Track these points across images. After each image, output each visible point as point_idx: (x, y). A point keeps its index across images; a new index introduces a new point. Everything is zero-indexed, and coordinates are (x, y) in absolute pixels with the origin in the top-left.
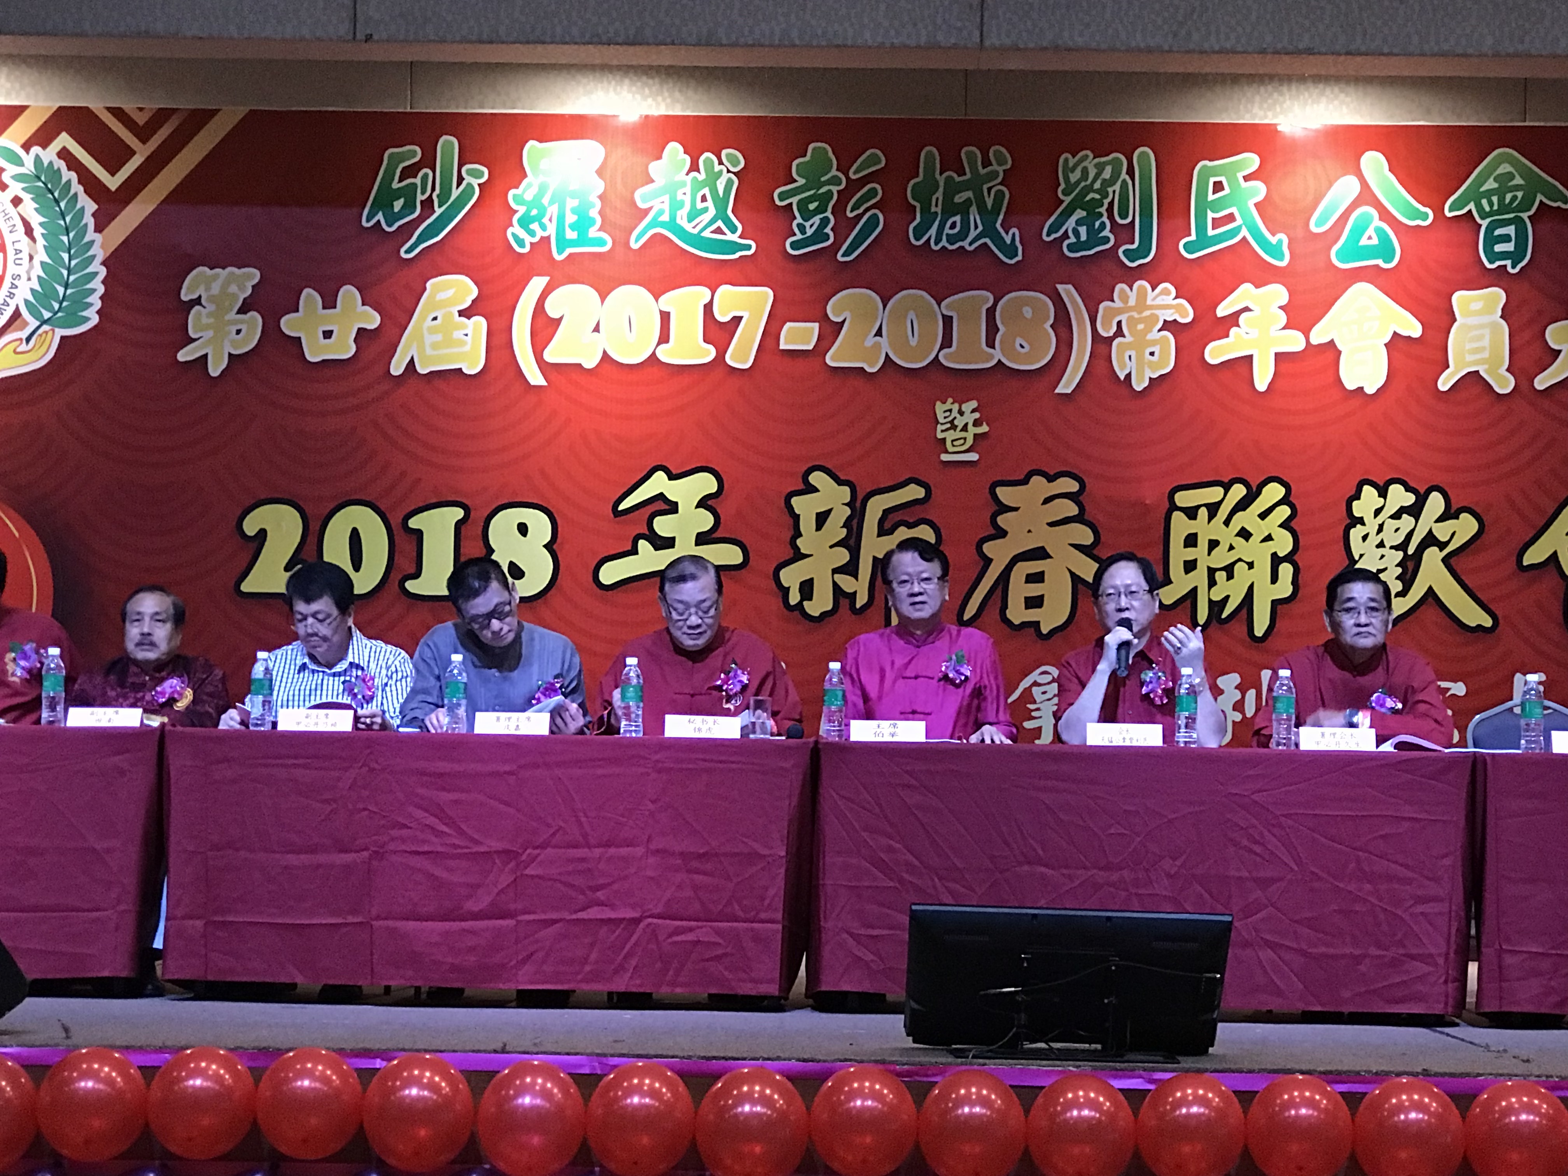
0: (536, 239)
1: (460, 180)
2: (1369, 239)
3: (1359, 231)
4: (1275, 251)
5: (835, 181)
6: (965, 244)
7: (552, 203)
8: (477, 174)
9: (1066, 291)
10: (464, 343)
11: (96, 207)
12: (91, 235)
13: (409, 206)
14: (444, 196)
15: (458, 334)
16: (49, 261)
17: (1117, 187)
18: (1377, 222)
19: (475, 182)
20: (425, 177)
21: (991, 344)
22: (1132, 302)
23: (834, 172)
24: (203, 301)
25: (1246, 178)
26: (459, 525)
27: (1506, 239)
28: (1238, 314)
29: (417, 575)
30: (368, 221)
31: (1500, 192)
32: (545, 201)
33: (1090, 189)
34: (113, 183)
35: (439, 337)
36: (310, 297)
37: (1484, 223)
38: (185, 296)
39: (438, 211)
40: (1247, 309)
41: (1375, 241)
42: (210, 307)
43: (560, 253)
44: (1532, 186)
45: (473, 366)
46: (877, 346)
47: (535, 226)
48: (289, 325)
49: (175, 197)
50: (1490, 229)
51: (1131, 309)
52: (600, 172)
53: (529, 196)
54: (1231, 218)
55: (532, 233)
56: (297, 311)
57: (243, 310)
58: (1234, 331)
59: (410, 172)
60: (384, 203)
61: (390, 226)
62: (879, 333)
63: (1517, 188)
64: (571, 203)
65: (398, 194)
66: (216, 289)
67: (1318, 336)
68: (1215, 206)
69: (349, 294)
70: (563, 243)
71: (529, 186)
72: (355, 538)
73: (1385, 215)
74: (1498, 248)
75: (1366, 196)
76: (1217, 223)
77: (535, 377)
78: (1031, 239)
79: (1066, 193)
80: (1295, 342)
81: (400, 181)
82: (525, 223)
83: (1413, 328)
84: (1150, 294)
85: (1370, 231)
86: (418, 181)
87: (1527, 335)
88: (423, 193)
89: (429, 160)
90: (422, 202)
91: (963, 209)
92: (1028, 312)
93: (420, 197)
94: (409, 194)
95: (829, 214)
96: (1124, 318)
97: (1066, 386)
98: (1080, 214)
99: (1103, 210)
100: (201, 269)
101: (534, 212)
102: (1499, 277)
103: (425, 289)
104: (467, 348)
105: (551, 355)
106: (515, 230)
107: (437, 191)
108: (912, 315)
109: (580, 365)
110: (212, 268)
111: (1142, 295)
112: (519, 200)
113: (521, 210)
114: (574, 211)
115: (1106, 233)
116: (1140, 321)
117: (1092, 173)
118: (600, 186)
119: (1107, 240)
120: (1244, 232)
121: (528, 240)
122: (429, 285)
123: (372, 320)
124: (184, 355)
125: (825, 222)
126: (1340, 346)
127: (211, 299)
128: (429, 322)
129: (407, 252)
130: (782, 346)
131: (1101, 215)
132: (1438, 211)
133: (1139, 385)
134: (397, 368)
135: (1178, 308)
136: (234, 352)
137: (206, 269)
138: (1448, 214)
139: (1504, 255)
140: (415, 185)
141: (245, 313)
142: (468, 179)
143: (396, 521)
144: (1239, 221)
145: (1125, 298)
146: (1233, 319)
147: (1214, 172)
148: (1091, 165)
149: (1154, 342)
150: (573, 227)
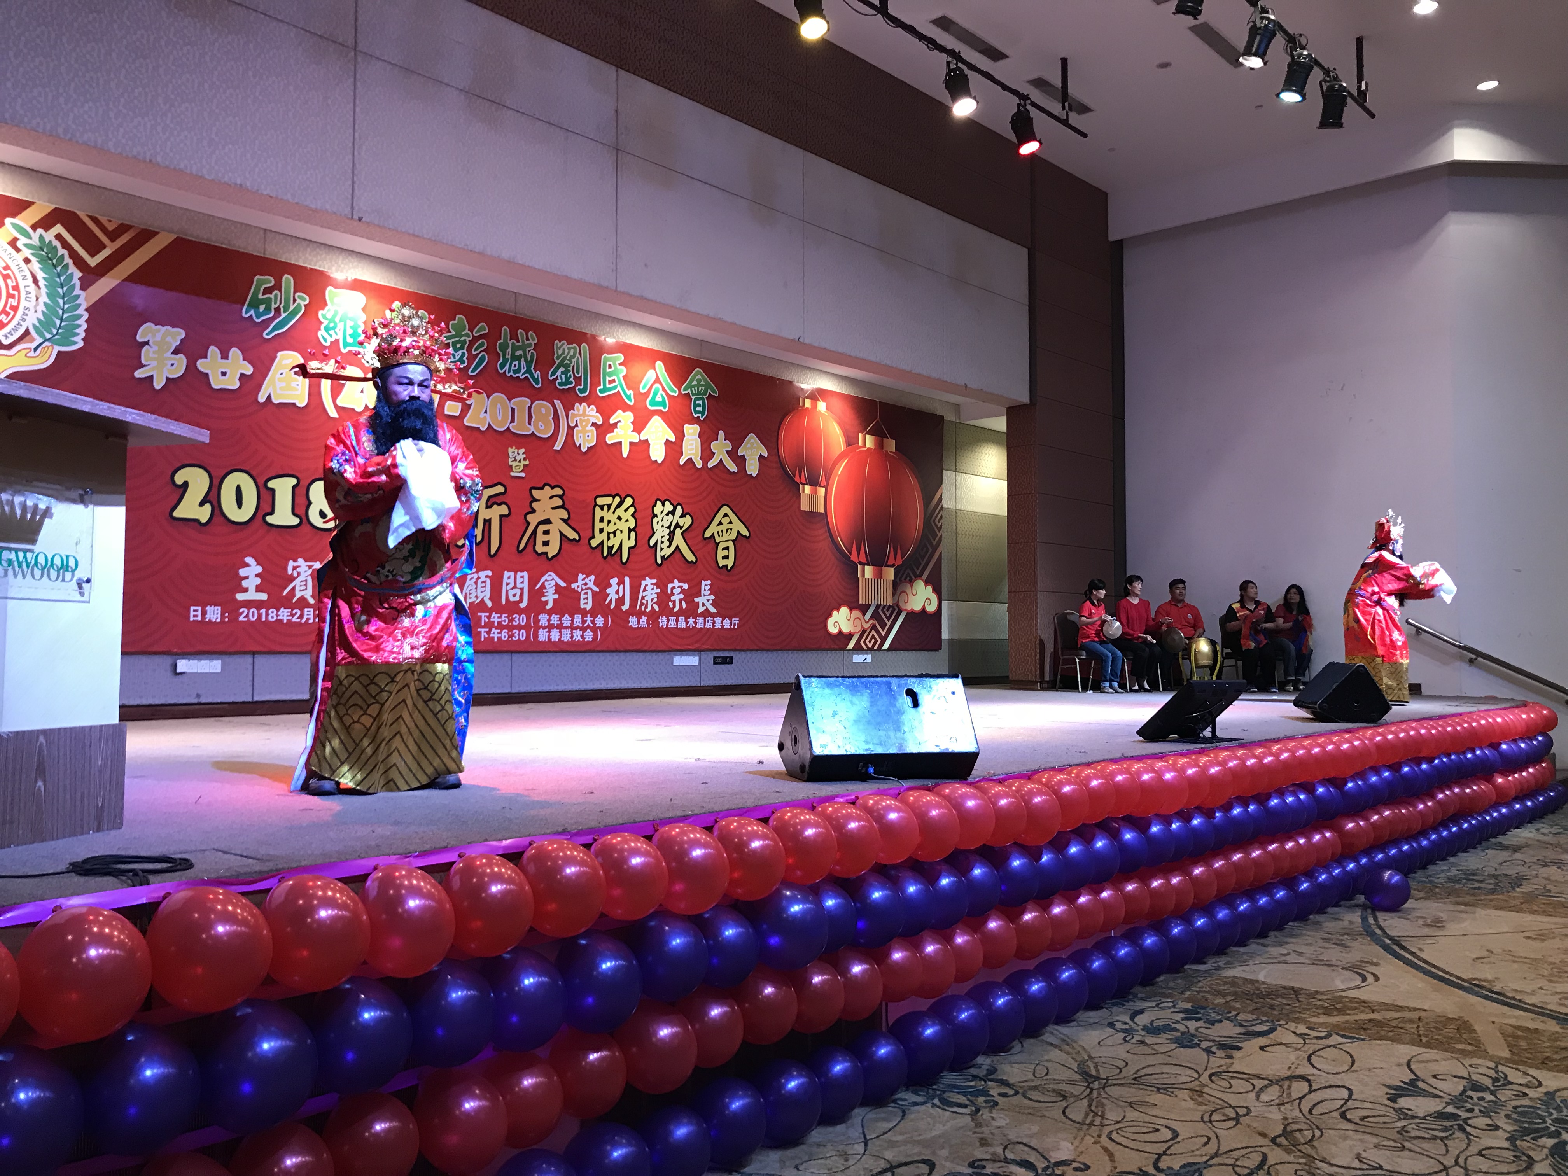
0: (333, 340)
1: (295, 300)
2: (659, 398)
3: (655, 394)
4: (629, 398)
5: (467, 335)
6: (519, 375)
7: (340, 321)
8: (304, 299)
9: (557, 402)
10: (296, 390)
11: (80, 274)
12: (77, 291)
13: (268, 309)
14: (286, 308)
15: (294, 384)
16: (49, 302)
17: (575, 359)
18: (661, 392)
19: (303, 303)
20: (276, 295)
21: (530, 424)
22: (581, 412)
23: (467, 331)
24: (151, 343)
25: (620, 364)
26: (294, 487)
27: (699, 405)
28: (616, 423)
29: (272, 513)
30: (246, 313)
31: (698, 385)
32: (337, 320)
33: (565, 358)
34: (93, 262)
35: (284, 384)
36: (213, 351)
37: (693, 398)
38: (140, 338)
39: (283, 315)
40: (620, 421)
41: (660, 399)
42: (156, 348)
43: (345, 348)
44: (707, 386)
45: (302, 402)
46: (485, 418)
47: (332, 332)
48: (202, 365)
49: (133, 278)
50: (696, 399)
51: (581, 415)
52: (364, 309)
53: (329, 316)
54: (614, 381)
55: (331, 336)
56: (206, 357)
57: (176, 352)
58: (616, 430)
59: (268, 291)
60: (255, 304)
61: (258, 318)
62: (486, 412)
63: (702, 385)
64: (350, 323)
65: (262, 302)
66: (158, 337)
67: (643, 437)
68: (610, 374)
69: (235, 353)
70: (346, 344)
71: (329, 310)
72: (239, 491)
73: (664, 389)
74: (698, 409)
75: (657, 380)
76: (611, 382)
77: (333, 413)
78: (544, 376)
79: (558, 358)
80: (635, 438)
81: (263, 294)
82: (327, 329)
83: (672, 438)
84: (588, 410)
85: (659, 395)
86: (272, 296)
87: (706, 445)
88: (275, 303)
89: (278, 286)
90: (275, 309)
91: (519, 358)
92: (543, 410)
93: (274, 306)
94: (268, 302)
95: (465, 351)
96: (578, 418)
97: (558, 446)
98: (562, 369)
99: (570, 369)
100: (148, 324)
101: (332, 325)
102: (697, 421)
103: (276, 357)
104: (298, 393)
105: (340, 402)
106: (322, 333)
107: (283, 304)
108: (499, 405)
109: (353, 410)
110: (156, 325)
111: (584, 411)
112: (324, 317)
113: (325, 323)
114: (351, 327)
115: (572, 379)
116: (584, 421)
117: (567, 351)
118: (364, 317)
119: (571, 383)
120: (619, 388)
121: (330, 340)
122: (279, 354)
123: (249, 370)
124: (139, 374)
125: (463, 354)
126: (650, 442)
127: (156, 343)
128: (278, 375)
129: (267, 334)
130: (446, 412)
131: (569, 371)
132: (680, 390)
133: (584, 450)
134: (262, 398)
135: (597, 417)
136: (170, 376)
137: (152, 325)
138: (683, 392)
139: (699, 412)
140: (270, 298)
141: (177, 354)
142: (298, 301)
143: (261, 482)
144: (617, 383)
145: (579, 411)
146: (615, 425)
147: (609, 359)
148: (566, 347)
149: (588, 431)
150: (351, 336)
